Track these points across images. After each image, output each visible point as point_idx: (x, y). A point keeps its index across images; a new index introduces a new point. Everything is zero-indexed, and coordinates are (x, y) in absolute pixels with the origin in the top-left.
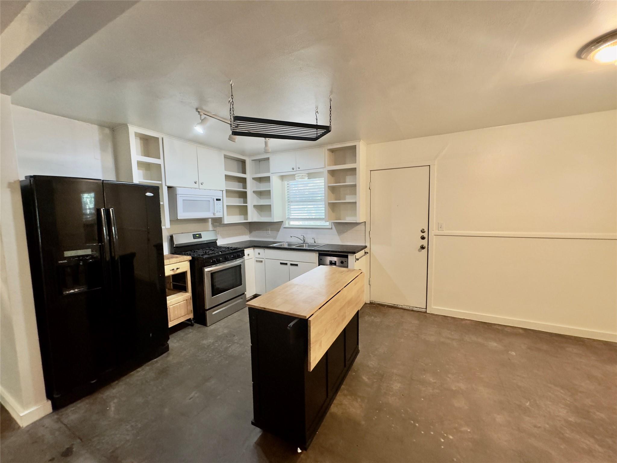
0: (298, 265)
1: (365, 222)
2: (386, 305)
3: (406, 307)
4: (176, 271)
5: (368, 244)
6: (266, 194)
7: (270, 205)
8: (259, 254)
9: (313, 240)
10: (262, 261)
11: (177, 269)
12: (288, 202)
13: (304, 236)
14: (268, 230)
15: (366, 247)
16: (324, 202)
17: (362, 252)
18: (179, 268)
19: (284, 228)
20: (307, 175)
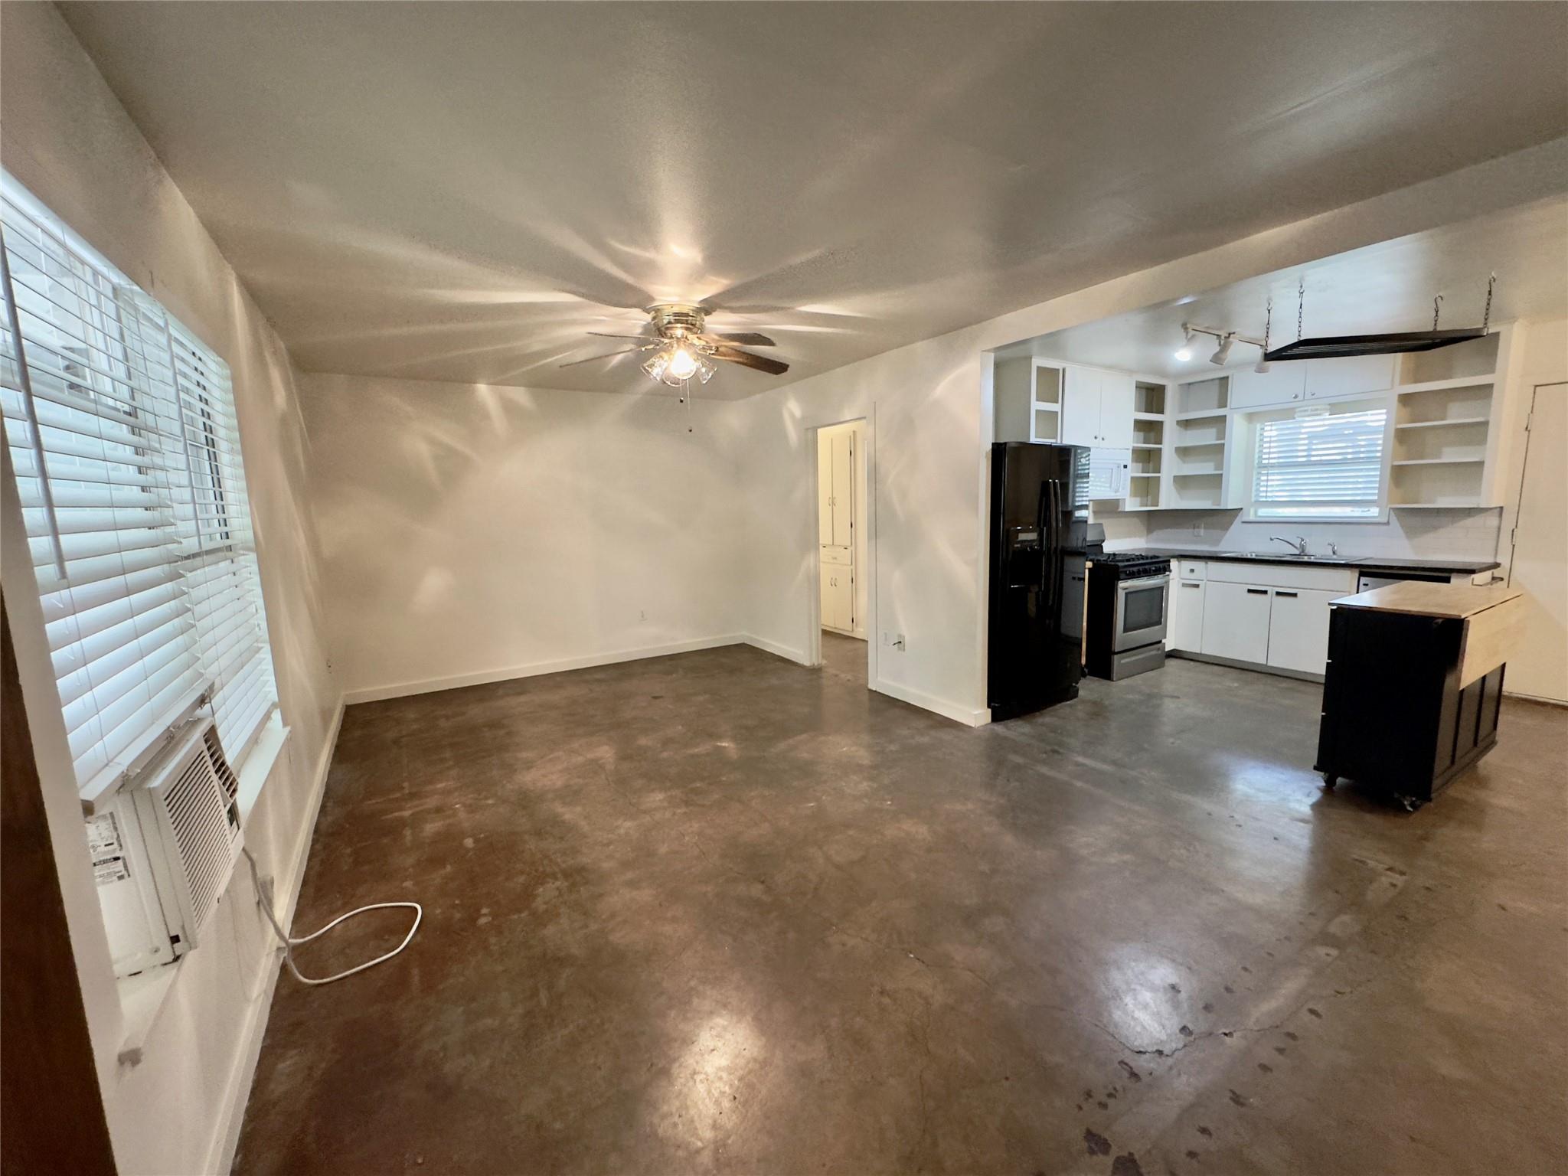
0: (1299, 595)
1: (1502, 508)
5: (1504, 559)
7: (1221, 476)
8: (1192, 570)
9: (1331, 547)
10: (1197, 586)
13: (1300, 539)
14: (1198, 527)
15: (1497, 565)
16: (1381, 463)
17: (1485, 577)
19: (1243, 522)
20: (1328, 407)
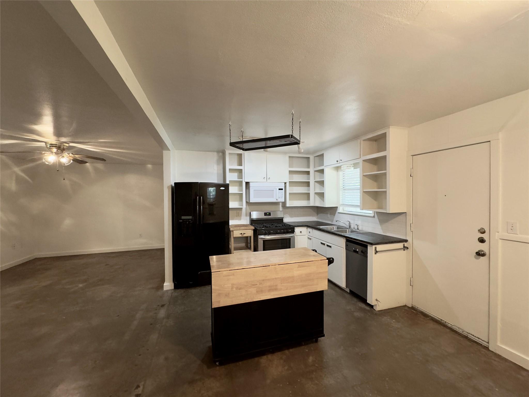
0: (332, 247)
1: (406, 212)
2: (431, 316)
3: (457, 329)
4: (243, 235)
5: (409, 239)
6: (322, 183)
7: (324, 193)
8: (310, 232)
10: (310, 239)
11: (244, 234)
12: (344, 190)
13: (350, 222)
14: (328, 214)
15: (405, 241)
16: (359, 190)
17: (400, 245)
18: (245, 234)
19: (338, 213)
20: (352, 166)
